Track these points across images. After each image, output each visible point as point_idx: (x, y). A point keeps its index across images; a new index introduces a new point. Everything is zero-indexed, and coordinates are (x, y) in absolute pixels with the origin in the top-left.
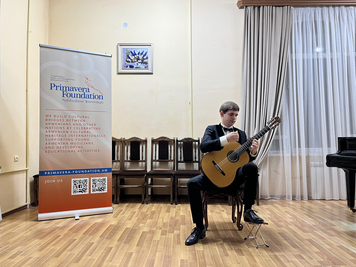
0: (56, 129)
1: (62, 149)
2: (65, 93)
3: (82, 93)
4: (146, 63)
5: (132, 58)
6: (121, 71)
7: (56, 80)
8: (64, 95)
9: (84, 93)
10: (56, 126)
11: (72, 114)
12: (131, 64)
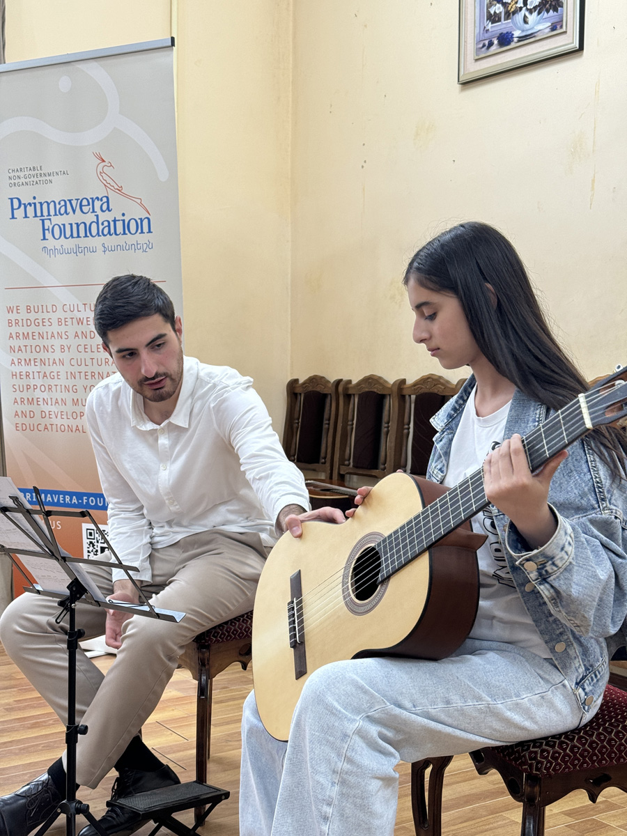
0: (35, 355)
1: (54, 421)
2: (47, 223)
3: (90, 218)
7: (23, 184)
8: (47, 232)
9: (97, 216)
10: (34, 343)
11: (70, 298)
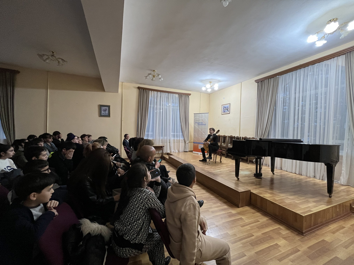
0: (196, 133)
1: (197, 137)
4: (228, 110)
5: (225, 109)
6: (222, 113)
7: (197, 121)
9: (202, 124)
11: (199, 129)
12: (224, 111)
